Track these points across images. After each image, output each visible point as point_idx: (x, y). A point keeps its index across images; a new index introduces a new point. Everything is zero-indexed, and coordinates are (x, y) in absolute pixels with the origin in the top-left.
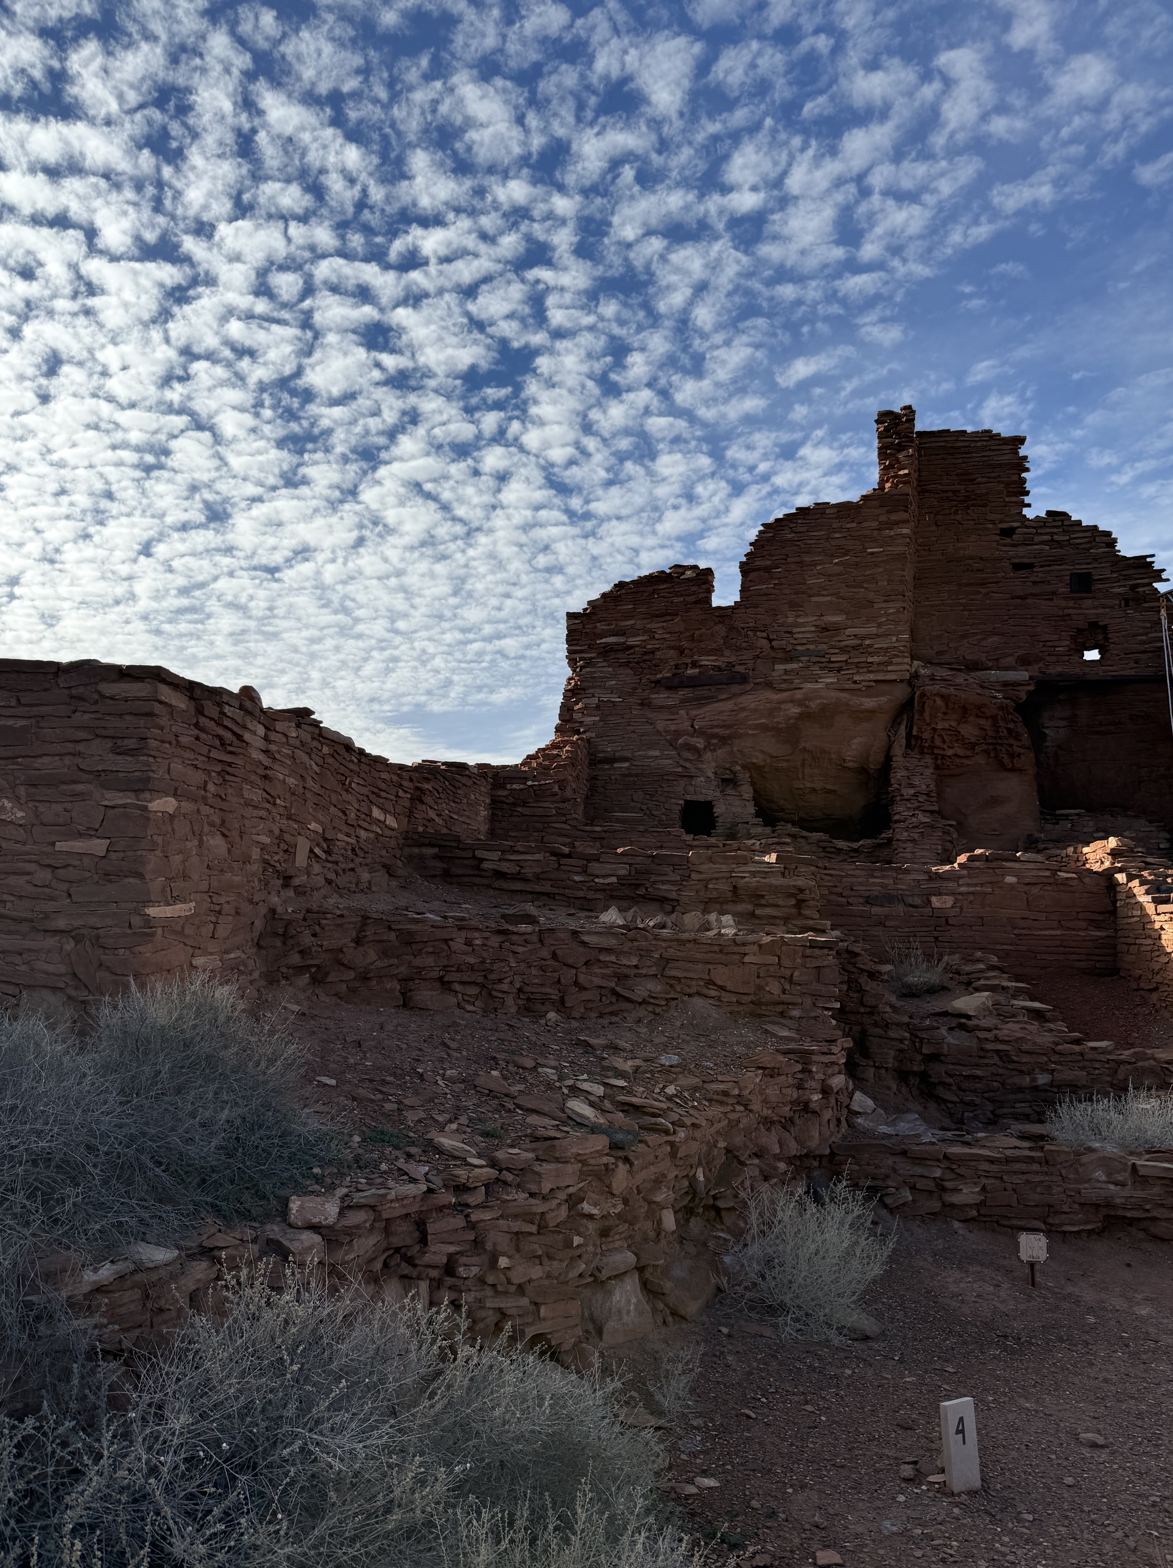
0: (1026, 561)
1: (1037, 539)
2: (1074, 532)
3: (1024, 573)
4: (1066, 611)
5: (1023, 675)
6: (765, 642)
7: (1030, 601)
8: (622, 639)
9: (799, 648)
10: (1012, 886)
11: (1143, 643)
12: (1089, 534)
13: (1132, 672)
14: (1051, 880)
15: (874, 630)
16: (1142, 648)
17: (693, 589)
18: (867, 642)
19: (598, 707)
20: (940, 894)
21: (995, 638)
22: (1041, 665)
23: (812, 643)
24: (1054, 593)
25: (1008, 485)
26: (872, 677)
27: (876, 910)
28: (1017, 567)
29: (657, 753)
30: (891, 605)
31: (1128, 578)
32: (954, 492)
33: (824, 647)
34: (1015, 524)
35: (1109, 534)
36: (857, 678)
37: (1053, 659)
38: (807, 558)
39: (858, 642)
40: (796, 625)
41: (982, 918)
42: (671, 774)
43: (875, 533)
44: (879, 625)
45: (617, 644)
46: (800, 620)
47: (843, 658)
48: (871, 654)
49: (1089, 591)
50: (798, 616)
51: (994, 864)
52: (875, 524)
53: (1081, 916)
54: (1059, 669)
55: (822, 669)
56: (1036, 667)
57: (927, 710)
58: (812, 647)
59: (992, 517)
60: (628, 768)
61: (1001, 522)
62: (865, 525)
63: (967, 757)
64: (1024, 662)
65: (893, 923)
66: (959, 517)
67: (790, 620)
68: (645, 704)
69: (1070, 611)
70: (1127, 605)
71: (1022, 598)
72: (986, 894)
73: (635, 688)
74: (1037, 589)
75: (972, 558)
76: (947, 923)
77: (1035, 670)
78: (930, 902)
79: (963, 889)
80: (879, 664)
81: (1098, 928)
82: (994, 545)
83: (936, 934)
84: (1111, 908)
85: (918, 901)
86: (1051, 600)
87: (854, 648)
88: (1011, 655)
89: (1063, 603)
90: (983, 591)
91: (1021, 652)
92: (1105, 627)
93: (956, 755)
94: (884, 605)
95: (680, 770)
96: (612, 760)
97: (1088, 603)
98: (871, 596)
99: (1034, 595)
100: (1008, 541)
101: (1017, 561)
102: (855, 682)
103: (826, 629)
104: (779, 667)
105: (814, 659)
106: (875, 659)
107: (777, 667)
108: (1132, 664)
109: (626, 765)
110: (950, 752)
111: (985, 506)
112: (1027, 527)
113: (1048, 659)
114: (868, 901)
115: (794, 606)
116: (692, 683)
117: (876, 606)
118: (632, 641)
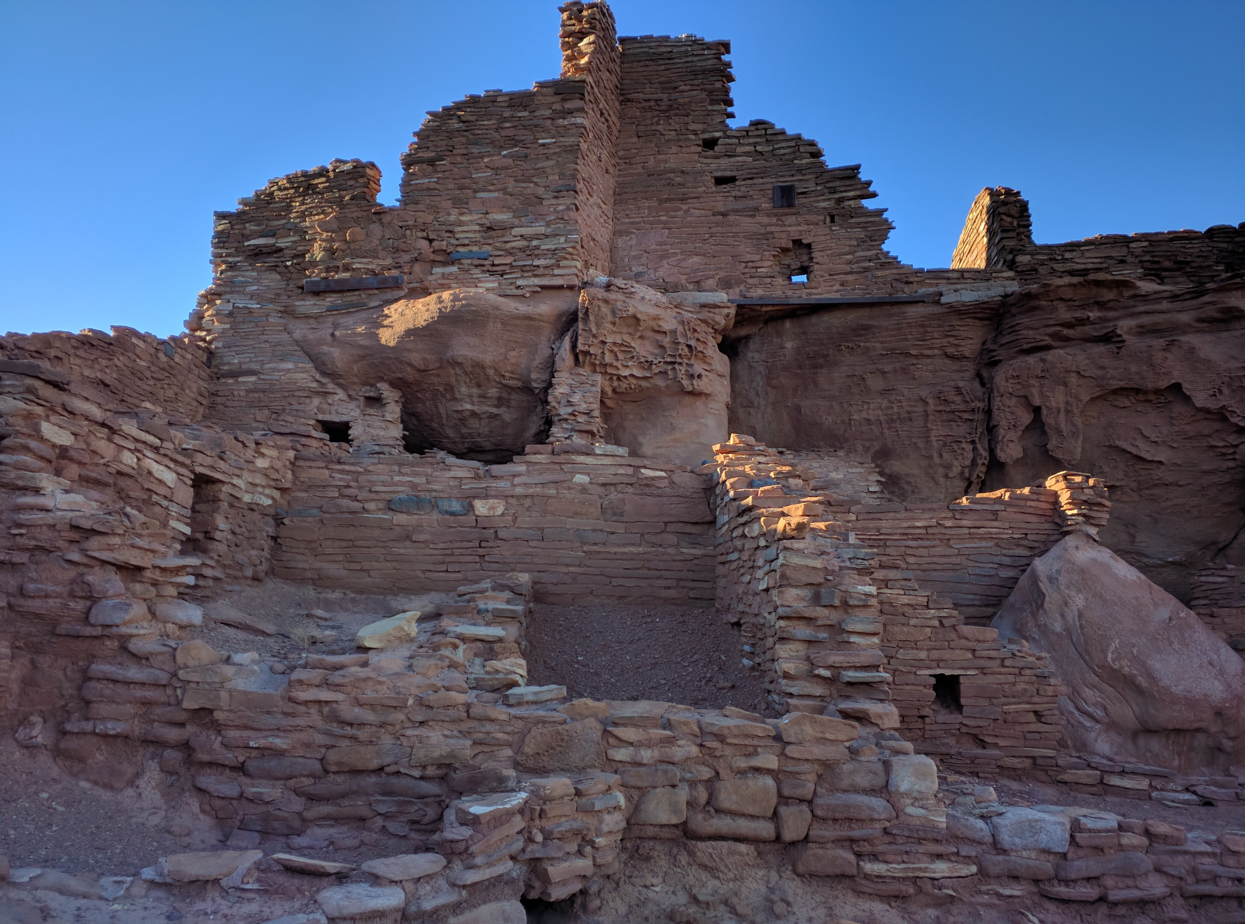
0: (728, 174)
1: (740, 150)
2: (778, 142)
3: (727, 187)
4: (769, 229)
5: (722, 297)
6: (424, 244)
7: (731, 218)
8: (270, 241)
9: (460, 249)
10: (584, 490)
11: (850, 263)
12: (792, 144)
13: (838, 296)
14: (634, 480)
15: (542, 230)
16: (848, 268)
17: (351, 182)
18: (535, 243)
19: (231, 314)
20: (486, 497)
21: (696, 259)
22: (742, 287)
23: (476, 243)
24: (757, 209)
25: (711, 92)
26: (536, 281)
27: (401, 518)
28: (720, 181)
29: (290, 366)
30: (561, 201)
31: (833, 191)
32: (656, 100)
33: (489, 248)
34: (717, 134)
35: (812, 144)
36: (519, 282)
37: (755, 281)
38: (475, 150)
39: (525, 243)
40: (461, 224)
41: (542, 529)
42: (303, 389)
43: (549, 122)
44: (548, 224)
45: (265, 246)
46: (464, 218)
47: (508, 260)
48: (537, 256)
49: (791, 205)
50: (462, 214)
51: (562, 458)
52: (548, 113)
53: (671, 528)
54: (760, 292)
55: (483, 272)
56: (737, 290)
57: (592, 318)
58: (475, 249)
59: (692, 127)
60: (254, 383)
61: (703, 132)
62: (537, 113)
63: (645, 378)
64: (726, 284)
65: (421, 537)
66: (659, 128)
67: (452, 218)
68: (288, 312)
69: (773, 229)
70: (833, 221)
71: (724, 215)
72: (549, 497)
73: (278, 295)
74: (740, 204)
75: (673, 171)
76: (496, 537)
77: (735, 293)
78: (471, 507)
79: (519, 490)
80: (546, 267)
81: (694, 544)
82: (696, 157)
83: (481, 551)
84: (709, 518)
85: (456, 506)
86: (753, 216)
87: (522, 250)
88: (713, 277)
89: (766, 220)
90: (684, 207)
91: (722, 274)
92: (809, 246)
93: (632, 375)
94: (554, 201)
95: (315, 385)
96: (235, 374)
97: (792, 219)
98: (540, 191)
99: (736, 211)
100: (710, 153)
101: (719, 174)
102: (518, 287)
103: (490, 228)
104: (438, 270)
105: (477, 262)
106: (542, 262)
107: (435, 270)
108: (837, 287)
109: (253, 379)
110: (626, 373)
111: (687, 115)
112: (729, 137)
113: (750, 281)
114: (390, 506)
115: (460, 203)
116: (341, 288)
117: (545, 203)
118: (282, 243)
